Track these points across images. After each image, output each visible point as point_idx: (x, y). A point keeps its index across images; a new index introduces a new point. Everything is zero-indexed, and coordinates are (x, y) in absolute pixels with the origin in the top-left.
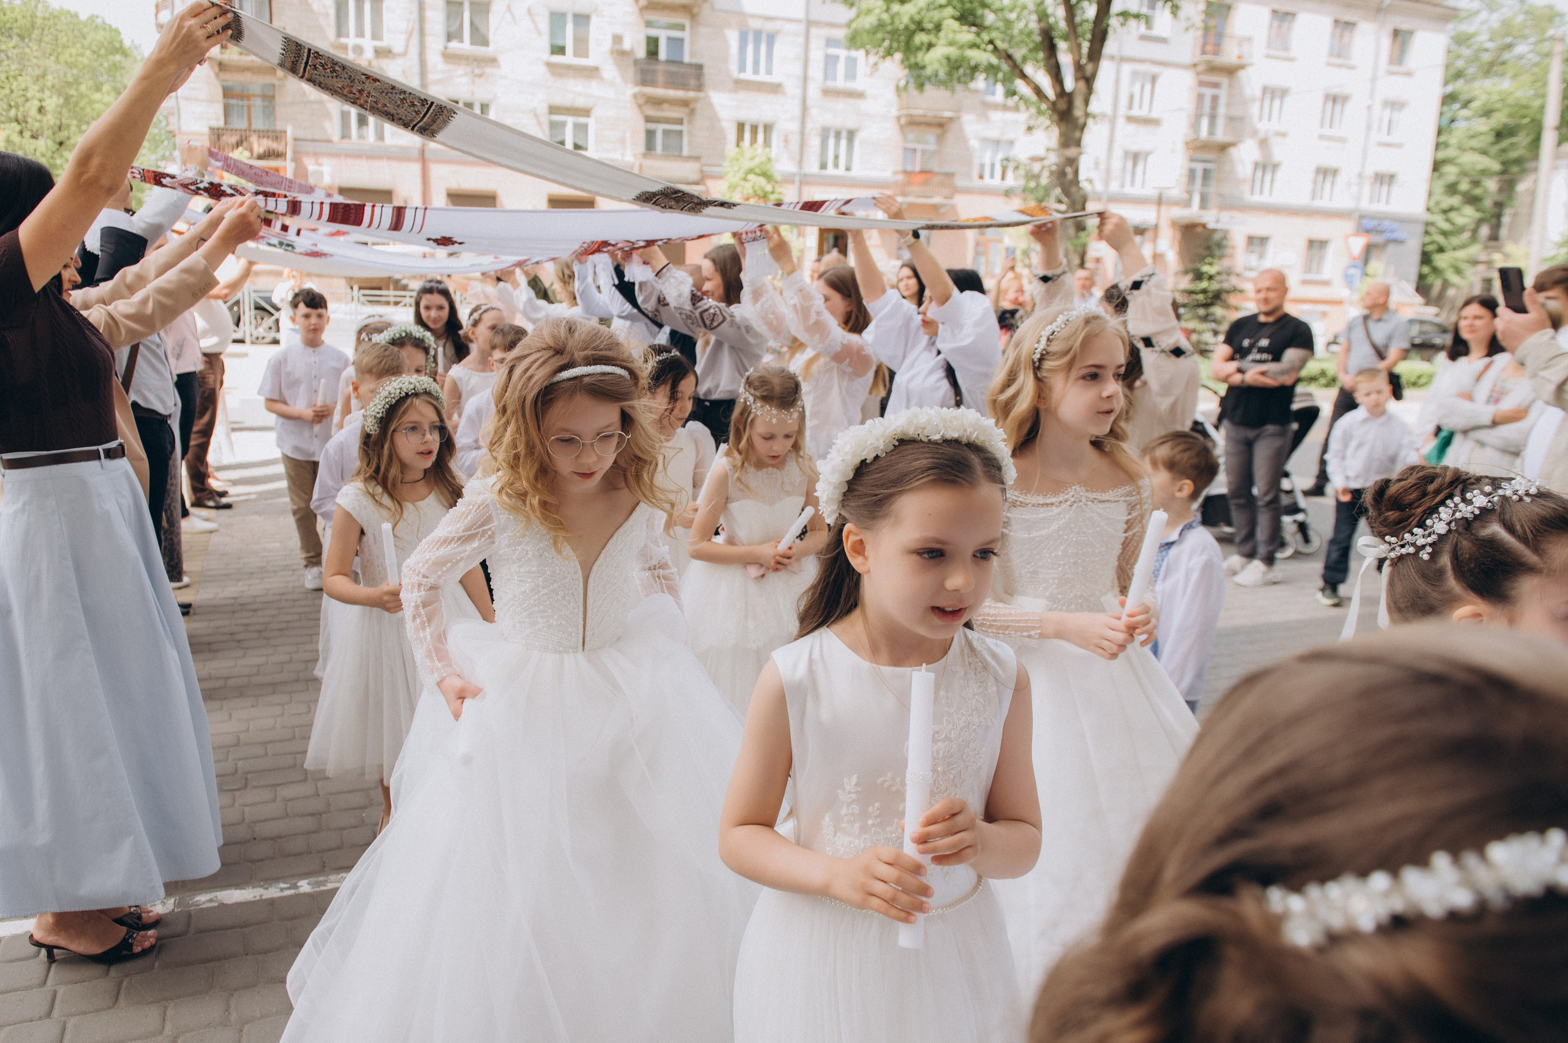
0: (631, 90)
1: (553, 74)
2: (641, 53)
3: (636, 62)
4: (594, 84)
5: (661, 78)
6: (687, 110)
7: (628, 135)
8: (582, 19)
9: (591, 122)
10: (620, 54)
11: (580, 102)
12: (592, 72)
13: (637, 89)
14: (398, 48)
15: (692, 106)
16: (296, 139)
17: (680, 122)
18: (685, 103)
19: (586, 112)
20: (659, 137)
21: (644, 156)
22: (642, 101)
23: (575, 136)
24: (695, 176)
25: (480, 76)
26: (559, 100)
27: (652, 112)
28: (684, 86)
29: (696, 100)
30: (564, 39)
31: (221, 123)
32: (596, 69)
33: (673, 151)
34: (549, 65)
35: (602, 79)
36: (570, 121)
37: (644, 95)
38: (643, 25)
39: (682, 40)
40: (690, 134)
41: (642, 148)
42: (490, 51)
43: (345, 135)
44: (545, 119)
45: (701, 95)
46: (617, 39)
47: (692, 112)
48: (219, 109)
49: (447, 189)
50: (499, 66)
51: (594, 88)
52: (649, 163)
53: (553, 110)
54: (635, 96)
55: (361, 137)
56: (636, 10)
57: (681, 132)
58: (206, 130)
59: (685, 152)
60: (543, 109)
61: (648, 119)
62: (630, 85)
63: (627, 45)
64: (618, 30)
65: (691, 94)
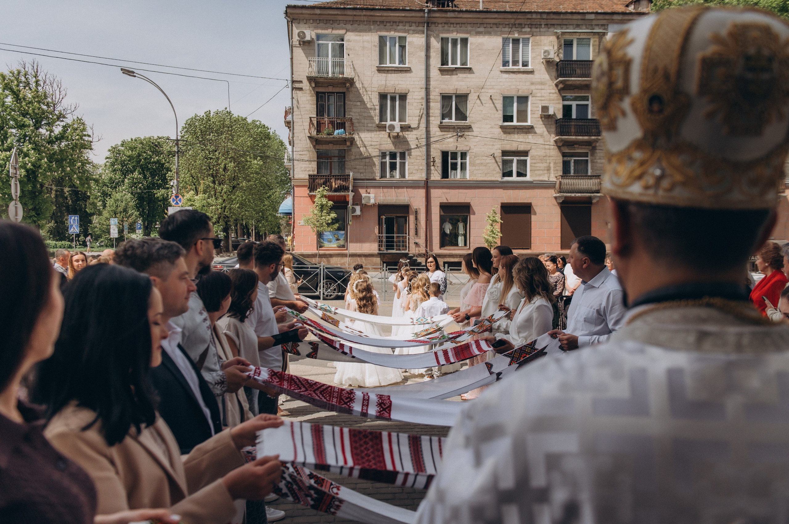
0: (553, 138)
1: (505, 133)
2: (560, 116)
3: (557, 121)
4: (530, 136)
5: (573, 130)
6: (591, 148)
7: (552, 165)
8: (523, 100)
9: (528, 159)
10: (547, 117)
11: (522, 148)
12: (530, 130)
13: (557, 138)
14: (414, 125)
15: (593, 145)
16: (354, 179)
17: (586, 155)
18: (588, 143)
19: (525, 153)
20: (572, 164)
21: (562, 177)
22: (560, 144)
23: (517, 168)
24: (595, 188)
25: (461, 136)
26: (508, 148)
27: (567, 151)
28: (588, 134)
29: (596, 141)
30: (513, 112)
31: (315, 173)
32: (532, 127)
33: (581, 172)
34: (502, 127)
35: (535, 133)
36: (515, 159)
37: (562, 140)
38: (561, 98)
39: (587, 105)
40: (592, 162)
41: (561, 174)
42: (467, 122)
43: (383, 175)
44: (499, 160)
45: (599, 138)
46: (545, 109)
47: (594, 149)
48: (314, 165)
49: (441, 203)
50: (473, 131)
51: (530, 138)
52: (565, 181)
53: (505, 153)
54: (556, 141)
55: (392, 176)
56: (557, 91)
57: (587, 160)
58: (307, 177)
59: (589, 174)
60: (498, 154)
61: (564, 155)
62: (553, 135)
63: (551, 112)
64: (545, 104)
65: (593, 137)
